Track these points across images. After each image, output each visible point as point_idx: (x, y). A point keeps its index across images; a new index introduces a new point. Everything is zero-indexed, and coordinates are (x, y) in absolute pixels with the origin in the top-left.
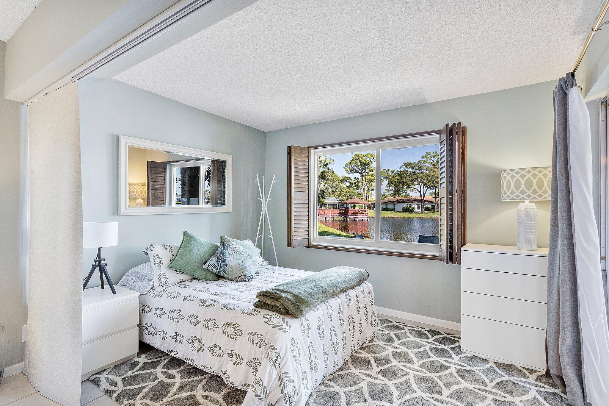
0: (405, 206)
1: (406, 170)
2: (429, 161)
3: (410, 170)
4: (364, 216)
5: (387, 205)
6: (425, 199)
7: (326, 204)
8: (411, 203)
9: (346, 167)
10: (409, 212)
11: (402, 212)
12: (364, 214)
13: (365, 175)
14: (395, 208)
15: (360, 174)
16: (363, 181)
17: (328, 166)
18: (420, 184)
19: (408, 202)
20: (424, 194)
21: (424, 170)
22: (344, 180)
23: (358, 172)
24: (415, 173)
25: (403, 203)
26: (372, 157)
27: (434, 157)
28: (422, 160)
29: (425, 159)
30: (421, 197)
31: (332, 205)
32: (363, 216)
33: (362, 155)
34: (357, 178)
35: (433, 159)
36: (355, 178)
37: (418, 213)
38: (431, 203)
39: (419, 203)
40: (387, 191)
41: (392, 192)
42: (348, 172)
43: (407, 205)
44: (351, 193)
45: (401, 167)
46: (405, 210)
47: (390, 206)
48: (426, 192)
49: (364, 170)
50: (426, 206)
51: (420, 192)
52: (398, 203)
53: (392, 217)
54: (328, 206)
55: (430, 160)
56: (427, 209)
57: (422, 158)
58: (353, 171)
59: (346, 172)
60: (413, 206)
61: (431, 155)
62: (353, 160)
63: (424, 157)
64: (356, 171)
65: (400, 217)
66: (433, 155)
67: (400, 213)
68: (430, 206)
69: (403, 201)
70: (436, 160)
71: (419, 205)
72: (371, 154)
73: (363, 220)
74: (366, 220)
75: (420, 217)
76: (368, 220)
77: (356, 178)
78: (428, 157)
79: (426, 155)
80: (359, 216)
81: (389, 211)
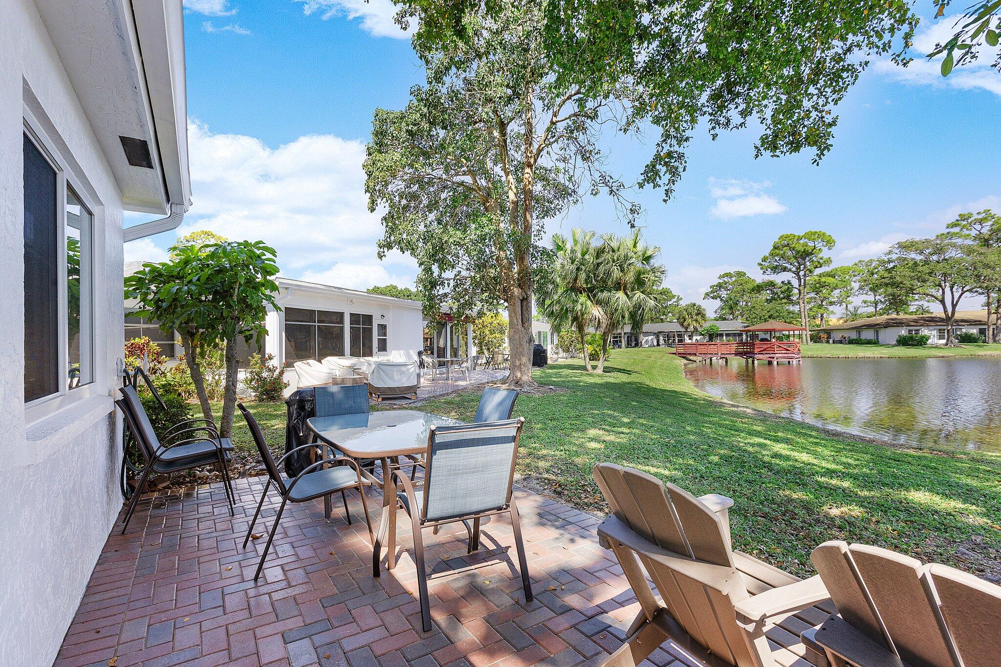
0: (903, 332)
1: (903, 256)
2: (967, 232)
3: (913, 255)
4: (790, 355)
5: (859, 332)
6: (957, 316)
7: (722, 335)
8: (922, 325)
9: (763, 263)
10: (913, 345)
11: (896, 345)
12: (789, 352)
13: (805, 275)
14: (877, 339)
15: (795, 274)
16: (801, 288)
17: (652, 261)
18: (943, 285)
19: (912, 324)
20: (954, 306)
21: (952, 253)
22: (759, 289)
23: (790, 270)
24: (926, 262)
25: (899, 326)
26: (817, 237)
27: (981, 222)
28: (948, 233)
29: (956, 230)
30: (945, 311)
31: (734, 335)
32: (786, 355)
33: (795, 236)
34: (788, 282)
35: (978, 227)
36: (783, 282)
37: (937, 347)
38: (976, 325)
39: (942, 325)
40: (865, 305)
41: (880, 306)
42: (768, 272)
43: (910, 331)
44: (771, 313)
45: (890, 252)
46: (903, 342)
47: (868, 335)
48: (957, 302)
49: (802, 267)
50: (964, 330)
51: (942, 302)
52: (886, 327)
53: (867, 356)
54: (724, 337)
55: (971, 230)
56: (967, 339)
57: (947, 227)
58: (775, 269)
59: (762, 271)
60: (925, 332)
61: (972, 219)
62: (775, 248)
63: (954, 225)
64: (785, 269)
65: (887, 356)
66: (980, 217)
67: (889, 347)
68: (974, 331)
69: (899, 324)
70: (988, 228)
71: (944, 330)
72: (816, 232)
73: (789, 362)
74: (795, 363)
75: (942, 355)
76: (801, 363)
77: (786, 282)
78: (965, 223)
79: (957, 220)
80: (777, 355)
81: (862, 344)
